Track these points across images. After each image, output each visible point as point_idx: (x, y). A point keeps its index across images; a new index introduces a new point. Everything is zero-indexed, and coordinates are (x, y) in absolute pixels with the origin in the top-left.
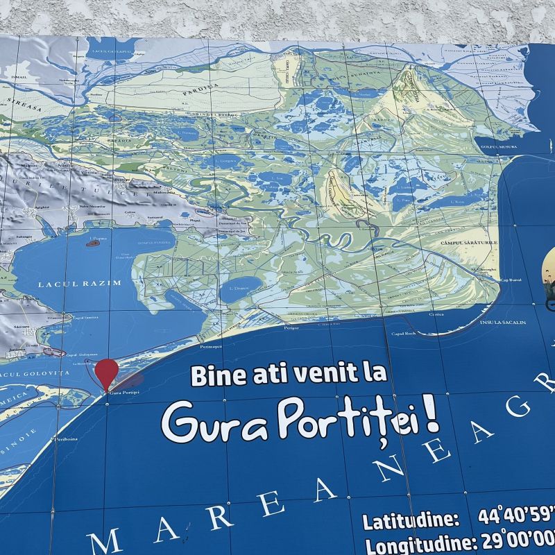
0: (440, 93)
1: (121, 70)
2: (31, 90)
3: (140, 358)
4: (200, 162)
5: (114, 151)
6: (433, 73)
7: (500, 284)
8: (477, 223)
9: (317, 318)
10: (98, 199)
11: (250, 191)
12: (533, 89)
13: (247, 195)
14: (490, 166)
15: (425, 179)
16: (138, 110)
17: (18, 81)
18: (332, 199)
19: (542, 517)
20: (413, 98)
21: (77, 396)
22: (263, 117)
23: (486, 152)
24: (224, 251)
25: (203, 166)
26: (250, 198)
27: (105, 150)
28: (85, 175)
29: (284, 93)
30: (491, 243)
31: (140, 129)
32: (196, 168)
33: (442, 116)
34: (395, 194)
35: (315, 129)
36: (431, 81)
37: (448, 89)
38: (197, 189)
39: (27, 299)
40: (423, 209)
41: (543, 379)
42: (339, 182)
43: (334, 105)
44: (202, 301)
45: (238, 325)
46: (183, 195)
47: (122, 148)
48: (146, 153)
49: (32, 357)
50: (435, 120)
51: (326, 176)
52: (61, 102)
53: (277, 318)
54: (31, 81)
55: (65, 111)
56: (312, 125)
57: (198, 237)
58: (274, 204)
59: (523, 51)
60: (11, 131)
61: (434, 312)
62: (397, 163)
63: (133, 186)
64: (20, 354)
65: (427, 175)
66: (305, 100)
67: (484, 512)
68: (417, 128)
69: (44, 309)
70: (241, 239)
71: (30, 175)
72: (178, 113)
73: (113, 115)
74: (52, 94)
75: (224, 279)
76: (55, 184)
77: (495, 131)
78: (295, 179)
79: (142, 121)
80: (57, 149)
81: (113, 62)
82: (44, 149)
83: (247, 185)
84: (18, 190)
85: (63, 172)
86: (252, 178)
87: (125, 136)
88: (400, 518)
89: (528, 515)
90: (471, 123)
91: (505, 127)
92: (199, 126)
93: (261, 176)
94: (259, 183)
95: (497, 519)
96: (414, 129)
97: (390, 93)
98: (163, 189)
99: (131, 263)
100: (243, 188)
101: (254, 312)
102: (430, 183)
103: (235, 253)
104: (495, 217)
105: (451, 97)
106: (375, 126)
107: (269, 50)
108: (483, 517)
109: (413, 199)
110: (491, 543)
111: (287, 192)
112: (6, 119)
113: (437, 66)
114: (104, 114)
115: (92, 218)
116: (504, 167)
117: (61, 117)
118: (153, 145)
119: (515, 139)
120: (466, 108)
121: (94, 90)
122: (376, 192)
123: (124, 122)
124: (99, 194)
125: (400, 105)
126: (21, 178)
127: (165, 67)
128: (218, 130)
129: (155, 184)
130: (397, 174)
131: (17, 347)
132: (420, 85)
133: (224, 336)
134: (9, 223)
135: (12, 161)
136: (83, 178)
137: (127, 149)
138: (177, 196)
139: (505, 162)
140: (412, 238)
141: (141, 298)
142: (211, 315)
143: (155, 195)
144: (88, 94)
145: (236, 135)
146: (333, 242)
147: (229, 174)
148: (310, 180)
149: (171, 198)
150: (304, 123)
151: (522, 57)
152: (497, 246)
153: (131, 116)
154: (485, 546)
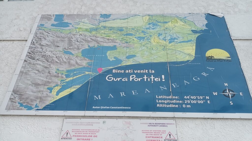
0: (183, 22)
1: (107, 19)
2: (87, 23)
3: (107, 68)
4: (124, 35)
5: (104, 33)
6: (181, 19)
7: (195, 57)
8: (190, 46)
9: (149, 62)
10: (100, 41)
11: (135, 40)
12: (207, 21)
13: (134, 40)
14: (195, 35)
15: (178, 38)
16: (110, 26)
17: (84, 22)
18: (154, 41)
19: (200, 98)
20: (176, 23)
21: (93, 74)
22: (139, 27)
23: (194, 33)
24: (128, 50)
25: (124, 36)
26: (135, 41)
27: (103, 33)
28: (98, 37)
29: (144, 23)
30: (193, 49)
31: (111, 30)
32: (123, 36)
33: (183, 26)
34: (170, 40)
35: (151, 29)
36: (181, 20)
37: (185, 22)
38: (122, 40)
39: (84, 58)
40: (177, 43)
41: (204, 74)
42: (156, 38)
43: (156, 25)
44: (122, 59)
45: (130, 63)
46: (119, 41)
47: (106, 33)
48: (112, 34)
49: (84, 67)
50: (181, 27)
51: (153, 37)
52: (94, 25)
53: (139, 62)
54: (87, 22)
55: (94, 27)
56: (151, 28)
57: (122, 48)
58: (140, 42)
59: (205, 15)
60: (82, 30)
61: (177, 62)
62: (171, 35)
63: (108, 39)
64: (82, 66)
65: (178, 37)
66: (149, 24)
67: (186, 96)
68: (177, 29)
69: (87, 59)
70: (132, 48)
71: (86, 37)
72: (119, 27)
73: (105, 27)
74: (92, 24)
75: (127, 55)
76: (91, 39)
77: (197, 29)
78: (146, 38)
79: (111, 29)
80: (92, 33)
81: (106, 18)
82: (89, 33)
83: (134, 39)
84: (83, 40)
85: (93, 37)
86: (136, 38)
87: (107, 31)
88: (165, 96)
89: (197, 98)
90: (190, 28)
91: (199, 28)
92: (124, 29)
93: (138, 37)
94: (137, 39)
95: (189, 98)
96: (176, 29)
97: (170, 22)
98: (115, 40)
99: (107, 52)
100: (133, 39)
101: (134, 61)
102: (179, 38)
103: (130, 51)
104: (195, 44)
105: (186, 23)
106: (166, 28)
107: (142, 15)
108: (185, 97)
109: (174, 41)
110: (187, 102)
111: (144, 40)
112: (81, 28)
113: (183, 17)
114: (103, 27)
115: (99, 44)
116: (198, 35)
117: (93, 28)
118: (113, 32)
119: (202, 30)
120: (189, 25)
121: (101, 23)
122: (165, 40)
123: (107, 28)
124: (101, 41)
125: (173, 25)
126: (84, 38)
127: (117, 19)
128: (128, 29)
129: (114, 39)
130: (171, 37)
131: (81, 65)
132: (178, 21)
133: (127, 65)
134: (81, 45)
135: (82, 35)
136: (98, 38)
137: (108, 33)
138: (118, 41)
139: (198, 34)
140: (173, 48)
141: (108, 58)
142: (124, 61)
143: (113, 41)
144: (100, 24)
145: (132, 30)
146: (154, 49)
147: (130, 37)
148: (149, 38)
149: (116, 41)
150: (149, 28)
151: (205, 16)
152: (195, 50)
153: (109, 27)
154: (185, 102)
